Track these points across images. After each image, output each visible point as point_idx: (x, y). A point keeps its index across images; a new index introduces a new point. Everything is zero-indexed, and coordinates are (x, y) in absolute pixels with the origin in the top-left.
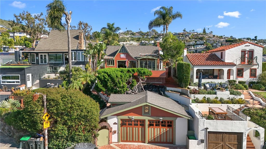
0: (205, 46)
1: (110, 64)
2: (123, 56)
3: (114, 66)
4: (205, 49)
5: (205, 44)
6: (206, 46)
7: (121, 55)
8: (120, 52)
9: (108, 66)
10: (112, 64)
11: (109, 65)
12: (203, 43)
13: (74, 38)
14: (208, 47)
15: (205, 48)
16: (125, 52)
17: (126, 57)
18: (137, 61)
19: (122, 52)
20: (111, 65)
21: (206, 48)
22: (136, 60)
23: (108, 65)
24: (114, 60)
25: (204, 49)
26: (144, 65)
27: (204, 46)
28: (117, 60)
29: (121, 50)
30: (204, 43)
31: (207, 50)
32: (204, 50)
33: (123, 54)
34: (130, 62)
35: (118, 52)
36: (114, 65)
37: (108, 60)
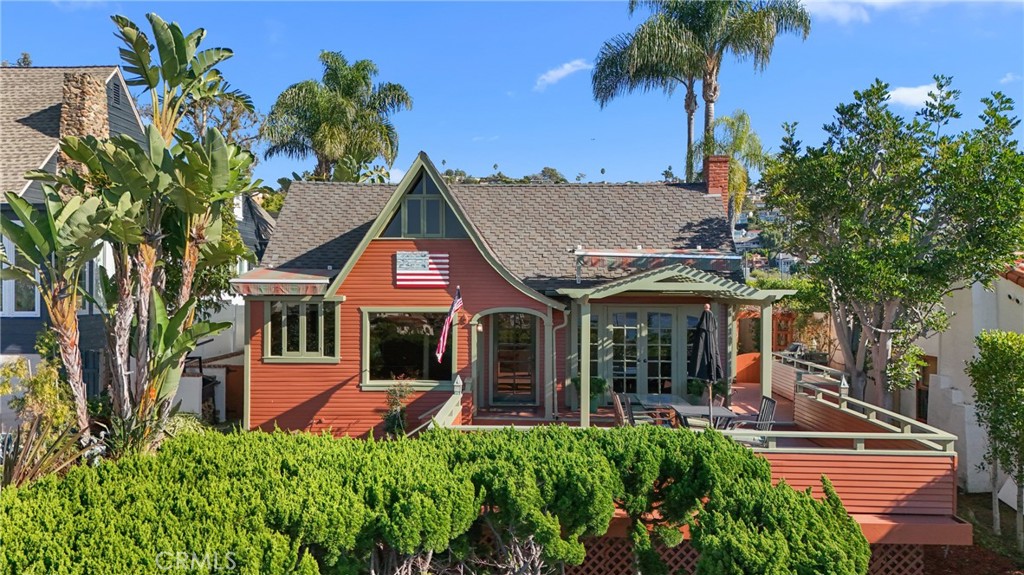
0: (754, 235)
1: (294, 346)
2: (416, 265)
3: (338, 358)
4: (756, 246)
5: (752, 226)
6: (759, 232)
7: (400, 255)
8: (392, 228)
9: (277, 359)
10: (312, 346)
11: (287, 356)
12: (746, 222)
13: (30, 121)
14: (766, 235)
15: (754, 242)
16: (441, 235)
17: (453, 273)
18: (548, 320)
19: (414, 228)
20: (303, 355)
21: (760, 240)
22: (542, 307)
23: (276, 350)
24: (333, 304)
25: (752, 246)
26: (607, 352)
27: (749, 233)
28: (366, 310)
29: (398, 211)
30: (750, 220)
31: (764, 248)
32: (754, 250)
33: (420, 249)
34: (484, 320)
35: (373, 233)
36: (330, 351)
37: (273, 299)
